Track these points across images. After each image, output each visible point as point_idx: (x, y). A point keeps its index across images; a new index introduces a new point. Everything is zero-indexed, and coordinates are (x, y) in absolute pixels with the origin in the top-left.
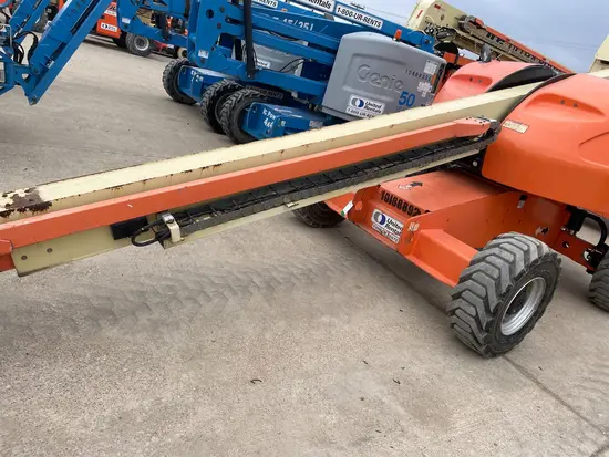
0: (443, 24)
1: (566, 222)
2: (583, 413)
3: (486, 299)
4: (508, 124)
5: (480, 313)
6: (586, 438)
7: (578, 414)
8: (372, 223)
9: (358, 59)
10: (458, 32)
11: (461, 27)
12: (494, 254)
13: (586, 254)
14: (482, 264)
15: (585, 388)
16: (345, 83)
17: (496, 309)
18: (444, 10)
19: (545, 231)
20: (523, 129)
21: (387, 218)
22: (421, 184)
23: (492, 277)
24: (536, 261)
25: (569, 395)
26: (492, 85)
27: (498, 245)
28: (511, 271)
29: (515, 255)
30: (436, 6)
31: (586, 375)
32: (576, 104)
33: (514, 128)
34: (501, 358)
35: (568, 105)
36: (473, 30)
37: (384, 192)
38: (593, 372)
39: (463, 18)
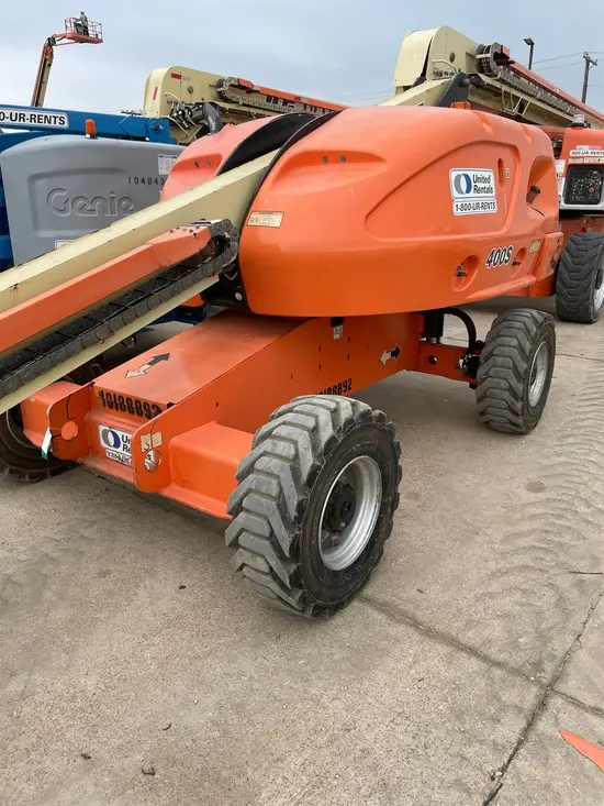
0: (196, 99)
1: (421, 330)
2: (493, 652)
3: (272, 538)
4: (256, 219)
5: (273, 563)
6: (504, 708)
7: (485, 659)
8: (104, 450)
9: (41, 183)
10: (222, 104)
11: (222, 97)
12: (265, 454)
13: (461, 361)
14: (251, 477)
15: (492, 595)
16: (36, 226)
17: (295, 548)
18: (188, 79)
19: (395, 354)
20: (276, 220)
21: (120, 434)
22: (166, 357)
23: (269, 496)
24: (332, 440)
25: (469, 625)
26: (222, 163)
27: (268, 435)
28: (295, 472)
29: (295, 443)
30: (174, 76)
31: (492, 566)
32: (343, 157)
33: (267, 221)
34: (355, 603)
35: (335, 161)
36: (242, 98)
37: (102, 393)
38: (503, 554)
39: (220, 84)
